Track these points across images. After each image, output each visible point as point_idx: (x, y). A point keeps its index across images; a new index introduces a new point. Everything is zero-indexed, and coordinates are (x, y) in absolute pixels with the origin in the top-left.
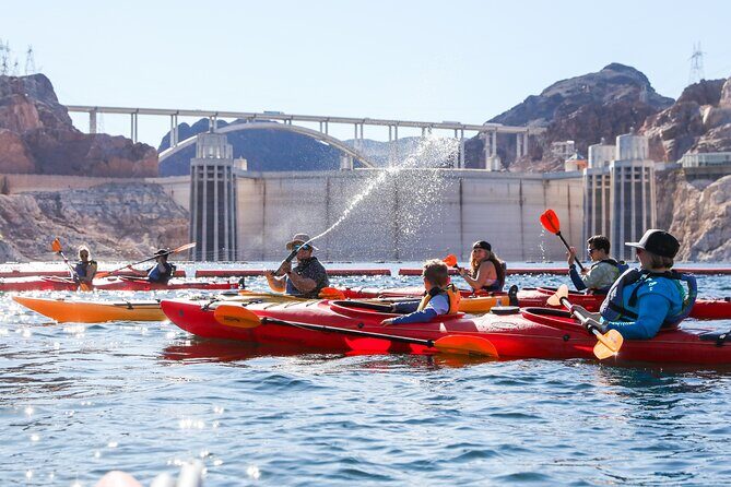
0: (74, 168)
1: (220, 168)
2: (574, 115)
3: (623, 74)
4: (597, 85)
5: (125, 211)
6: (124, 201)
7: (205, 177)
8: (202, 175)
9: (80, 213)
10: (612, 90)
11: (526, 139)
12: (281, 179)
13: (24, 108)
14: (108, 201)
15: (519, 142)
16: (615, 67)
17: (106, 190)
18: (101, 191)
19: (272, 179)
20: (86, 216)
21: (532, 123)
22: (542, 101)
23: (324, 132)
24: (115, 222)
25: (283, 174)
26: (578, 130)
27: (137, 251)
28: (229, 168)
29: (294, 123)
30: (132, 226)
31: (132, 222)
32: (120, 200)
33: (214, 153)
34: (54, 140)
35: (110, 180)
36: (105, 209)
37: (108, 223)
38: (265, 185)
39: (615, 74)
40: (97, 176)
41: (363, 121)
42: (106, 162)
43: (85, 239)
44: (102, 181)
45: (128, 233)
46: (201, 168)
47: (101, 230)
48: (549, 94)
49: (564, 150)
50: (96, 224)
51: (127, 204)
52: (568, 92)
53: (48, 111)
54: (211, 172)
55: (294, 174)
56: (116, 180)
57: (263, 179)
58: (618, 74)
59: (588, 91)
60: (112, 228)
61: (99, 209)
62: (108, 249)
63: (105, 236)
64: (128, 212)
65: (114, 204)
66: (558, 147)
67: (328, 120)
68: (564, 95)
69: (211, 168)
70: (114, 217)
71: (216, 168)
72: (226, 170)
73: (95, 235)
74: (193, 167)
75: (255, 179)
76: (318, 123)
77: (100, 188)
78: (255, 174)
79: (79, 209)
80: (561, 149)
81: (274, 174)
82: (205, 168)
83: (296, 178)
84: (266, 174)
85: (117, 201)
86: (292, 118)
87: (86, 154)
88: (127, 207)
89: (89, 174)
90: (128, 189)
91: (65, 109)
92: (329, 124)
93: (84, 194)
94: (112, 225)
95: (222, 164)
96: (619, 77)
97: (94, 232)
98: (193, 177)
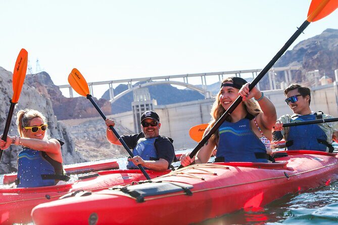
0: (70, 116)
1: (147, 105)
2: (315, 57)
3: (334, 33)
4: (324, 40)
5: (98, 134)
6: (97, 129)
7: (140, 110)
8: (138, 110)
9: (77, 138)
10: (331, 42)
11: (289, 73)
12: (176, 107)
13: (41, 89)
14: (89, 130)
15: (286, 75)
16: (329, 30)
17: (87, 124)
18: (85, 125)
19: (171, 108)
20: (80, 139)
21: (291, 64)
22: (294, 52)
23: (186, 82)
24: (94, 140)
25: (177, 105)
26: (319, 64)
27: (110, 153)
28: (151, 105)
29: (170, 80)
30: (103, 141)
31: (103, 138)
32: (95, 128)
33: (142, 98)
34: (58, 103)
35: (88, 119)
36: (88, 134)
37: (91, 141)
38: (168, 111)
39: (330, 34)
40: (82, 118)
41: (205, 74)
42: (86, 111)
43: (83, 150)
44: (85, 120)
45: (102, 144)
46: (138, 106)
47: (88, 145)
48: (297, 49)
49: (314, 75)
50: (85, 142)
51: (99, 130)
52: (307, 46)
53: (51, 89)
54: (143, 108)
55: (182, 104)
56: (92, 119)
57: (167, 109)
58: (331, 34)
59: (319, 44)
60: (94, 143)
61: (85, 134)
62: (95, 154)
63: (92, 147)
64: (100, 134)
65: (92, 131)
66: (311, 74)
67: (187, 76)
68: (306, 48)
69: (142, 106)
70: (94, 137)
71: (145, 106)
72: (150, 106)
73: (87, 148)
74: (133, 107)
75: (163, 109)
76: (183, 78)
77: (84, 124)
78: (162, 107)
79: (76, 135)
80: (312, 75)
81: (172, 105)
82: (140, 106)
83: (184, 106)
84: (168, 106)
85: (94, 129)
86: (169, 77)
87: (74, 108)
88: (99, 132)
89: (78, 117)
90: (98, 123)
91: (58, 87)
92: (188, 78)
93: (77, 128)
94: (94, 141)
95: (148, 103)
96: (332, 35)
97: (85, 146)
98: (134, 111)
